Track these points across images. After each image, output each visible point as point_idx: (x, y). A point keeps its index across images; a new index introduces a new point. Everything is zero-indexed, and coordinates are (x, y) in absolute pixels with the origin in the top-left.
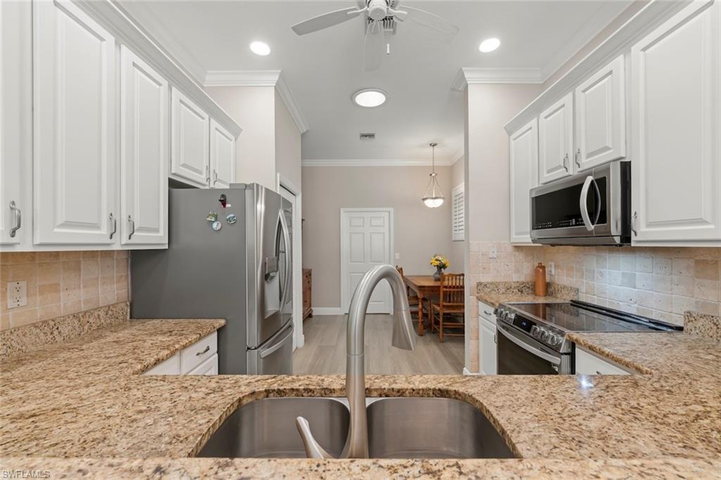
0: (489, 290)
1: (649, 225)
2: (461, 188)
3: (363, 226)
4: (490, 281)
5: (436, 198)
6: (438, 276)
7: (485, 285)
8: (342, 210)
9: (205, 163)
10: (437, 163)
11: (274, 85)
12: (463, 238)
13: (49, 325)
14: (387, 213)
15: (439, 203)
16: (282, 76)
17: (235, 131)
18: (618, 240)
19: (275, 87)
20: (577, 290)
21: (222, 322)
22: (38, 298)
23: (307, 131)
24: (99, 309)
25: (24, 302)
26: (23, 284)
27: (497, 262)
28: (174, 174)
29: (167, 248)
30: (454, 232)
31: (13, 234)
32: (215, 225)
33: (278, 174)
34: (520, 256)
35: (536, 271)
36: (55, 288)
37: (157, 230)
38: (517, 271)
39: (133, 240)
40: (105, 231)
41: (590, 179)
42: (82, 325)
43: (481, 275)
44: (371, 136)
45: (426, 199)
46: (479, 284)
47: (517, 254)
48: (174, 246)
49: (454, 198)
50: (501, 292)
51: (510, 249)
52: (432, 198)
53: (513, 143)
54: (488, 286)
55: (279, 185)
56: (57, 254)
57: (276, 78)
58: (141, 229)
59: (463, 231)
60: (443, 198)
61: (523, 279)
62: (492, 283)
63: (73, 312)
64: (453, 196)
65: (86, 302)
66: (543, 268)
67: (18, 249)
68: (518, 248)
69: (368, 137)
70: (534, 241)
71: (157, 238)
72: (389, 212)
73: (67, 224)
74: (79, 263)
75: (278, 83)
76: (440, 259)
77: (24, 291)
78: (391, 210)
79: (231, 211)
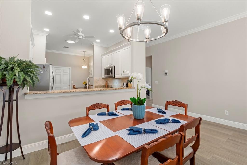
1: (116, 75)
2: (92, 64)
3: (61, 72)
4: (98, 85)
5: (85, 66)
6: (85, 87)
10: (85, 56)
12: (92, 77)
14: (69, 69)
15: (86, 67)
18: (113, 77)
19: (46, 36)
20: (112, 86)
27: (99, 81)
30: (89, 75)
32: (42, 72)
35: (106, 83)
38: (103, 83)
41: (111, 68)
43: (96, 84)
44: (67, 47)
45: (82, 66)
49: (89, 66)
51: (102, 79)
52: (84, 66)
53: (102, 58)
59: (92, 75)
60: (87, 66)
61: (104, 85)
64: (89, 65)
66: (107, 82)
68: (103, 79)
70: (105, 77)
76: (86, 82)
78: (71, 68)
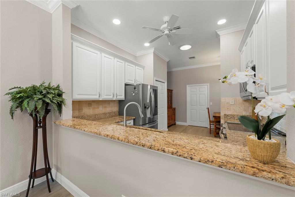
0: (229, 117)
3: (196, 92)
4: (230, 114)
7: (228, 115)
8: (187, 86)
9: (134, 78)
11: (153, 52)
13: (105, 114)
14: (207, 86)
16: (155, 49)
17: (143, 68)
19: (154, 53)
21: (134, 118)
22: (103, 109)
23: (169, 61)
24: (113, 112)
25: (102, 109)
26: (101, 106)
27: (234, 106)
28: (126, 83)
29: (124, 99)
31: (99, 97)
32: (133, 94)
33: (155, 78)
34: (247, 104)
36: (106, 107)
37: (122, 96)
38: (245, 110)
39: (117, 98)
40: (112, 96)
42: (110, 115)
43: (226, 111)
44: (194, 57)
46: (225, 115)
47: (245, 103)
48: (126, 99)
50: (236, 119)
51: (241, 101)
54: (229, 116)
55: (155, 80)
56: (106, 101)
57: (153, 50)
58: (119, 96)
61: (248, 114)
62: (231, 115)
63: (109, 112)
65: (111, 110)
67: (100, 100)
68: (246, 101)
69: (192, 58)
71: (122, 97)
72: (207, 85)
73: (106, 95)
74: (109, 102)
75: (154, 51)
77: (102, 107)
78: (208, 84)
79: (136, 90)
